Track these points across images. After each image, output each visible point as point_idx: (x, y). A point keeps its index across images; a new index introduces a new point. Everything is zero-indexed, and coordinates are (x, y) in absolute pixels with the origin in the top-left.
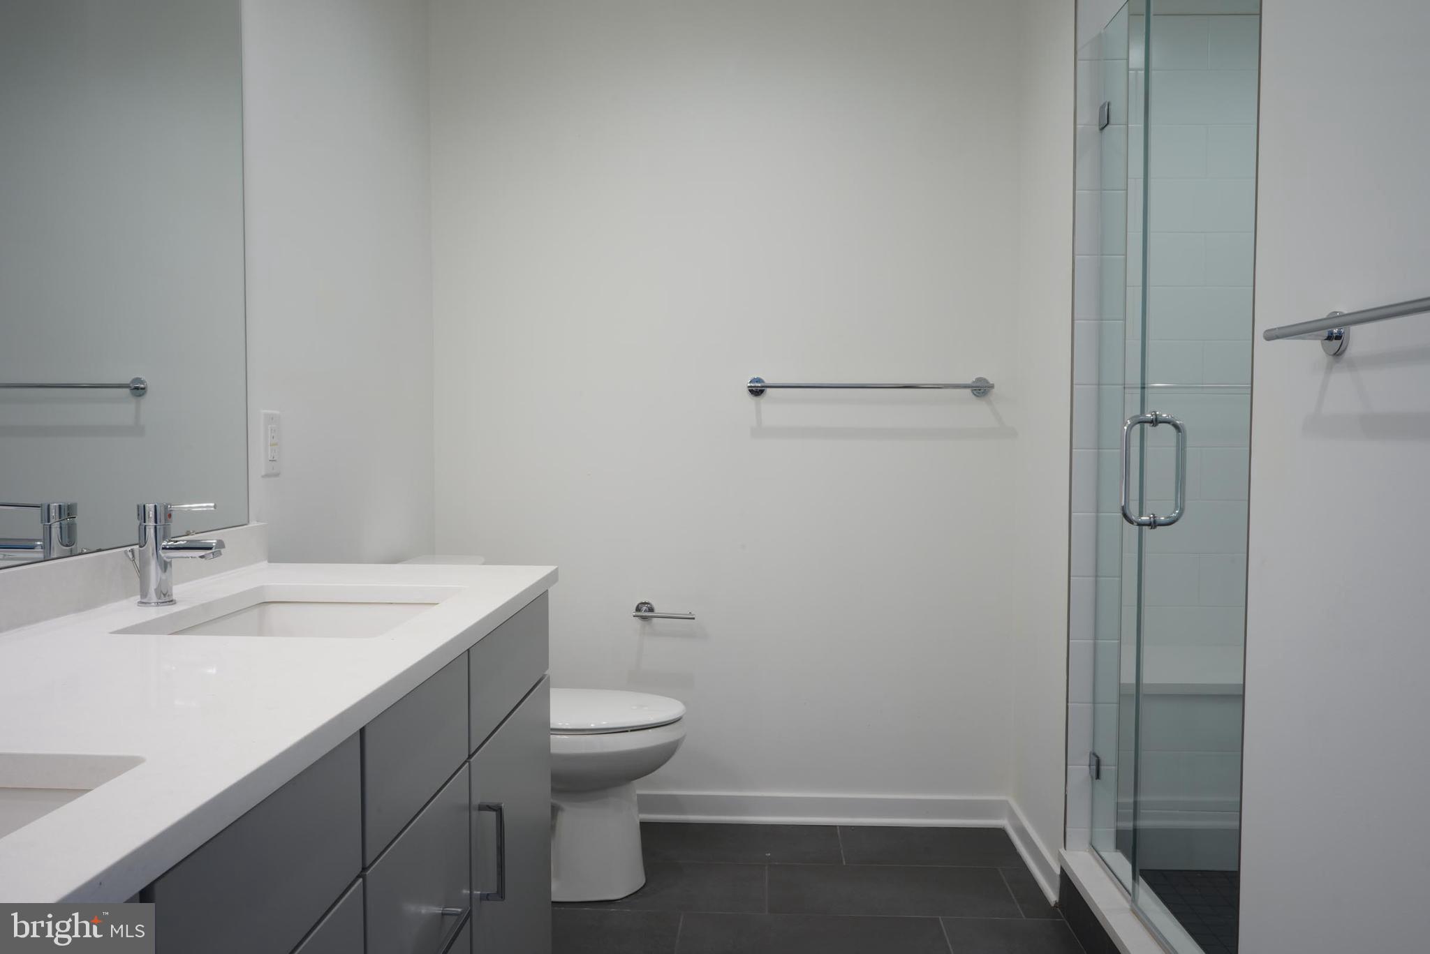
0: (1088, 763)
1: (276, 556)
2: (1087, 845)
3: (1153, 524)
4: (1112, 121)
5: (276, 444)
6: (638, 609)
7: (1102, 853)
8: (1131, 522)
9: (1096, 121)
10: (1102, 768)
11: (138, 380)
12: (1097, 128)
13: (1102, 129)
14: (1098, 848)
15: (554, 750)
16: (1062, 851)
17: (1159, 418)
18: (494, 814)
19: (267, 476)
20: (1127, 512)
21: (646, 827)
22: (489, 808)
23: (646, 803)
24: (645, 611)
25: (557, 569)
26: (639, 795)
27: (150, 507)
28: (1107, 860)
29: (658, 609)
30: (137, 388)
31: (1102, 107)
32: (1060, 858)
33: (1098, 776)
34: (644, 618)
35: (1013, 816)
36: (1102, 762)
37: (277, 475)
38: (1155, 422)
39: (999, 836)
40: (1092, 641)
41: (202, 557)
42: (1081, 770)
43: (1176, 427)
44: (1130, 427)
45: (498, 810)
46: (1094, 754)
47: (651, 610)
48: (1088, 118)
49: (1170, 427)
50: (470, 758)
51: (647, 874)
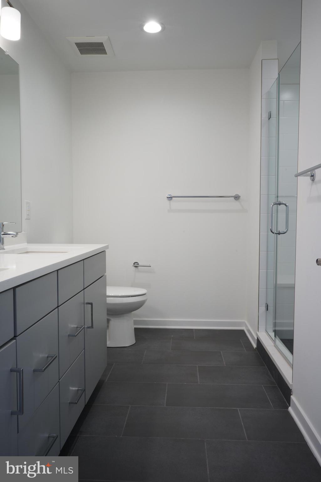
0: (265, 306)
1: (30, 241)
2: (265, 330)
3: (279, 234)
4: (271, 117)
5: (29, 210)
6: (134, 264)
7: (269, 333)
8: (273, 233)
9: (267, 117)
10: (269, 308)
12: (267, 119)
13: (269, 119)
14: (267, 331)
15: (108, 302)
16: (257, 332)
17: (281, 203)
18: (90, 305)
19: (27, 219)
20: (272, 230)
21: (136, 330)
22: (89, 303)
23: (136, 322)
24: (136, 265)
25: (108, 245)
28: (270, 335)
29: (140, 264)
31: (269, 113)
32: (257, 335)
33: (267, 310)
34: (136, 267)
35: (246, 326)
36: (268, 306)
37: (29, 219)
38: (280, 204)
39: (242, 332)
40: (266, 271)
41: (12, 237)
42: (263, 308)
43: (286, 205)
44: (273, 206)
45: (92, 304)
46: (267, 304)
47: (138, 264)
48: (265, 116)
49: (285, 206)
50: (84, 289)
51: (136, 340)
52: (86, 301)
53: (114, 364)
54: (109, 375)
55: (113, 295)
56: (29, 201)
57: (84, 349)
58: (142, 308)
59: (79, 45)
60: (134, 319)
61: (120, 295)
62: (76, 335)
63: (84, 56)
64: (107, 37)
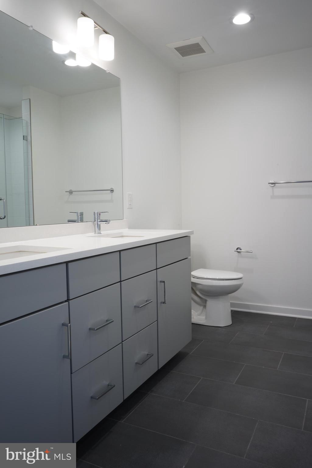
1: (130, 227)
5: (131, 201)
6: (237, 249)
11: (112, 188)
19: (128, 208)
22: (162, 282)
23: (232, 305)
24: (239, 250)
25: (193, 231)
26: (231, 303)
27: (96, 212)
29: (242, 250)
30: (112, 190)
34: (238, 252)
37: (132, 208)
41: (106, 223)
45: (164, 282)
50: (157, 269)
51: (232, 322)
52: (159, 279)
53: (204, 340)
54: (195, 349)
55: (211, 277)
56: (131, 193)
57: (157, 321)
58: (237, 291)
59: (178, 49)
60: (231, 302)
61: (217, 278)
62: (140, 306)
63: (185, 57)
64: (202, 37)
